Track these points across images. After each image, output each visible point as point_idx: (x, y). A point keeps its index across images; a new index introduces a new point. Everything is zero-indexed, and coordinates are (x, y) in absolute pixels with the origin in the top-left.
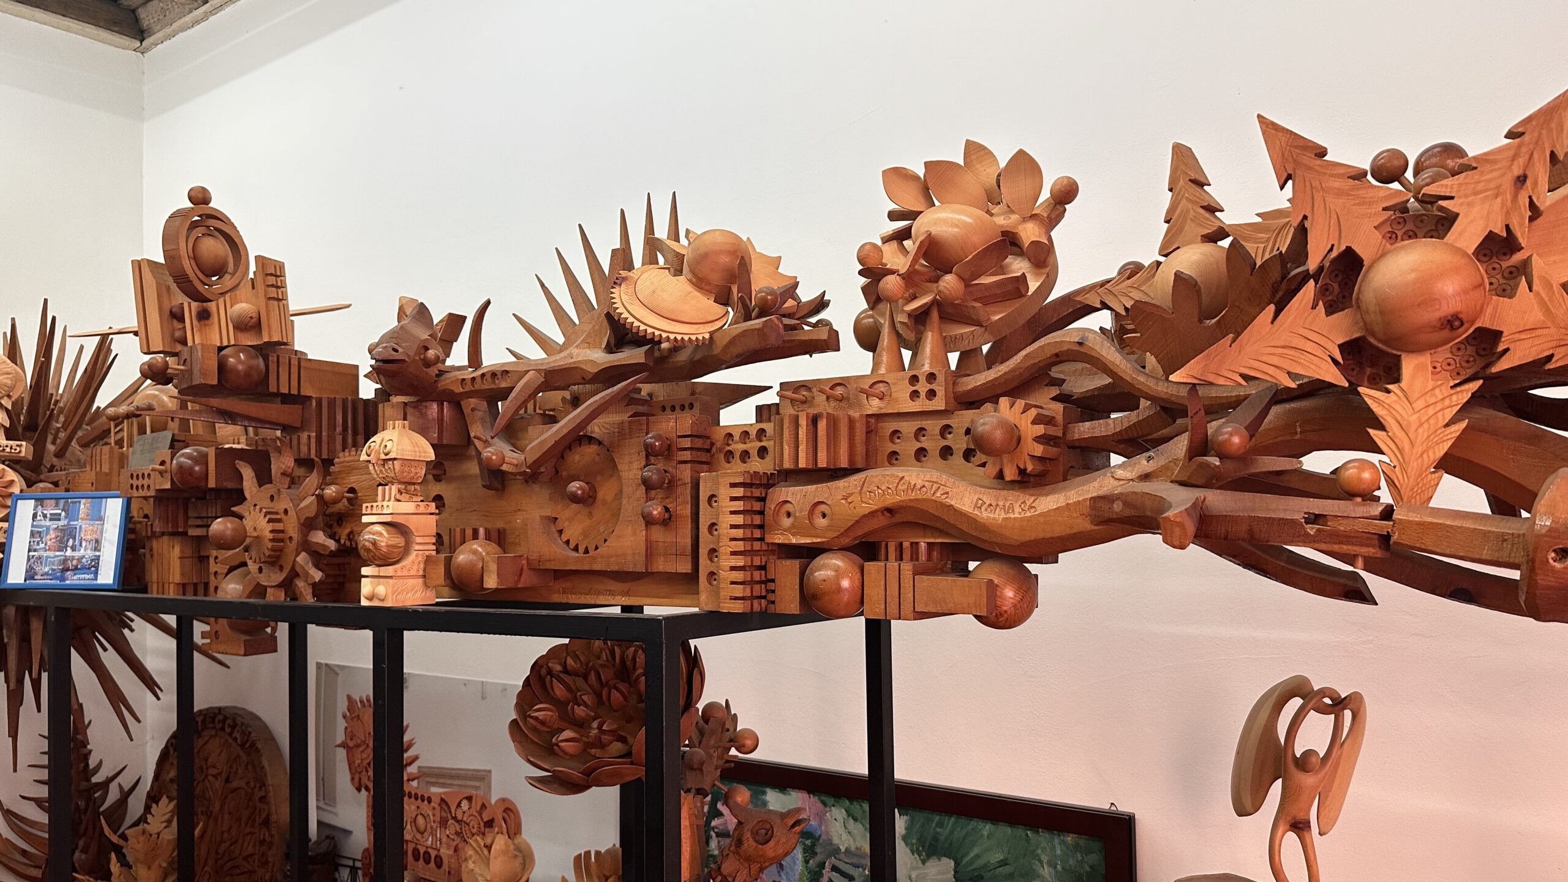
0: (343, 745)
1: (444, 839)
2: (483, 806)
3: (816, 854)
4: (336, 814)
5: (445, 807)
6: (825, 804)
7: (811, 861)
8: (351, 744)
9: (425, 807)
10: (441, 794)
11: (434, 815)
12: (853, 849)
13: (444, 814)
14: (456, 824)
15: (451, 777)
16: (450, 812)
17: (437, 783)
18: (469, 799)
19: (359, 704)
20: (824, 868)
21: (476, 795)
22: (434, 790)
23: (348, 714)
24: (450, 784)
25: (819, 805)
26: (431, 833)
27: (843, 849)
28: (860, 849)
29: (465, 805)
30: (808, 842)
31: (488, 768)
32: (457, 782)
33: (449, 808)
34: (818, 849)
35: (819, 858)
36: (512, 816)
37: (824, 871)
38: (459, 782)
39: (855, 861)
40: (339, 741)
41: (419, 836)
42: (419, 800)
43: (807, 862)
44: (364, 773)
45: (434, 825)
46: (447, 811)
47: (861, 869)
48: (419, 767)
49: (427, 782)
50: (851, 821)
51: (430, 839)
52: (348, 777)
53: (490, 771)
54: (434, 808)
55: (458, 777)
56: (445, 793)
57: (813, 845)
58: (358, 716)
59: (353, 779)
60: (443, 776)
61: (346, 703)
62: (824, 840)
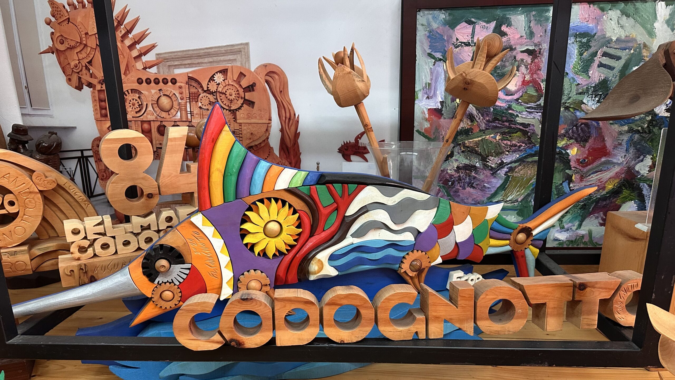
0: (50, 50)
1: (196, 111)
2: (242, 75)
3: (590, 47)
4: (51, 116)
5: (193, 83)
6: (603, 10)
7: (585, 54)
8: (62, 48)
9: (169, 88)
10: (187, 73)
11: (181, 93)
12: (623, 37)
13: (193, 90)
14: (209, 96)
15: (199, 56)
16: (202, 87)
17: (181, 65)
18: (224, 72)
19: (67, 7)
20: (596, 56)
21: (232, 67)
22: (178, 71)
23: (53, 19)
24: (198, 63)
25: (599, 11)
26: (180, 109)
27: (614, 39)
28: (629, 36)
29: (219, 78)
30: (584, 40)
31: (244, 42)
32: (206, 60)
33: (199, 83)
34: (592, 44)
35: (591, 50)
36: (276, 77)
37: (596, 58)
38: (211, 60)
39: (623, 45)
40: (44, 47)
41: (164, 114)
42: (161, 84)
43: (581, 54)
44: (84, 71)
45: (183, 102)
46: (198, 87)
47: (627, 50)
48: (157, 54)
49: (169, 66)
50: (624, 18)
51: (179, 113)
52: (63, 78)
53: (247, 44)
54: (180, 87)
55: (208, 55)
56: (191, 72)
57: (589, 41)
58: (69, 19)
59: (69, 80)
60: (190, 57)
61: (49, 9)
62: (599, 36)
